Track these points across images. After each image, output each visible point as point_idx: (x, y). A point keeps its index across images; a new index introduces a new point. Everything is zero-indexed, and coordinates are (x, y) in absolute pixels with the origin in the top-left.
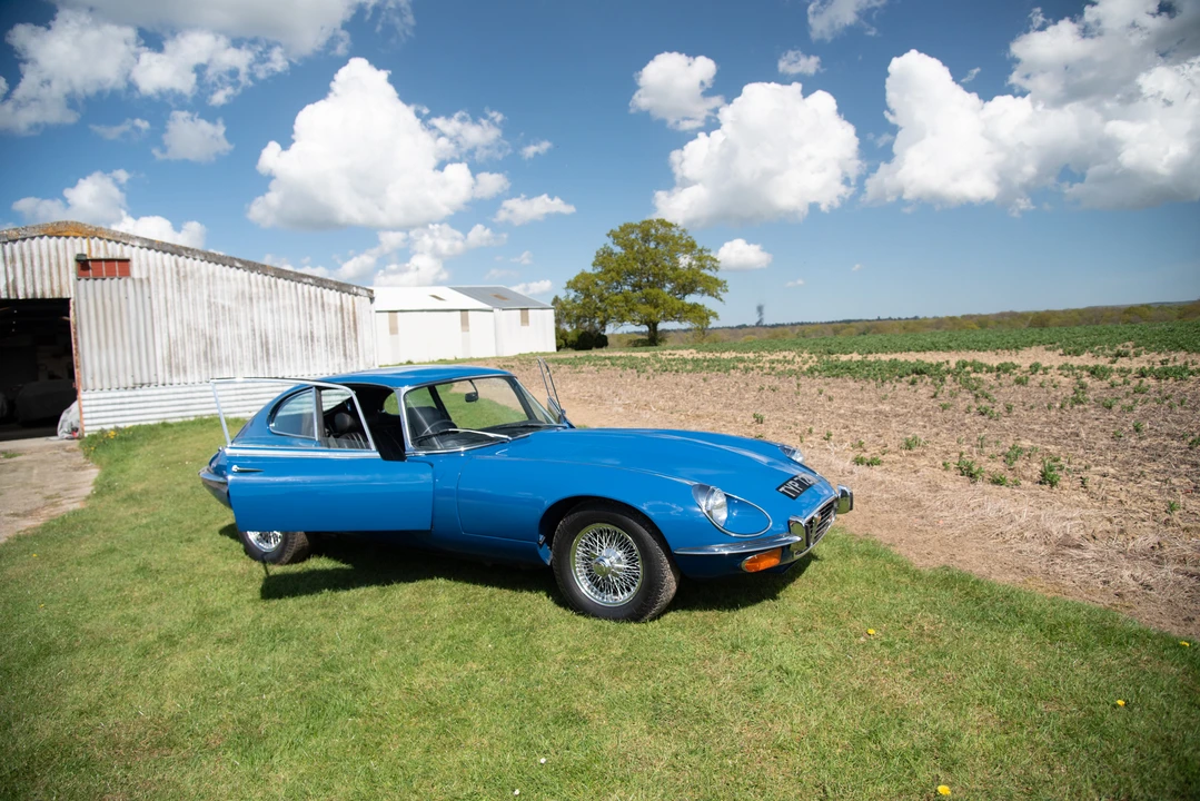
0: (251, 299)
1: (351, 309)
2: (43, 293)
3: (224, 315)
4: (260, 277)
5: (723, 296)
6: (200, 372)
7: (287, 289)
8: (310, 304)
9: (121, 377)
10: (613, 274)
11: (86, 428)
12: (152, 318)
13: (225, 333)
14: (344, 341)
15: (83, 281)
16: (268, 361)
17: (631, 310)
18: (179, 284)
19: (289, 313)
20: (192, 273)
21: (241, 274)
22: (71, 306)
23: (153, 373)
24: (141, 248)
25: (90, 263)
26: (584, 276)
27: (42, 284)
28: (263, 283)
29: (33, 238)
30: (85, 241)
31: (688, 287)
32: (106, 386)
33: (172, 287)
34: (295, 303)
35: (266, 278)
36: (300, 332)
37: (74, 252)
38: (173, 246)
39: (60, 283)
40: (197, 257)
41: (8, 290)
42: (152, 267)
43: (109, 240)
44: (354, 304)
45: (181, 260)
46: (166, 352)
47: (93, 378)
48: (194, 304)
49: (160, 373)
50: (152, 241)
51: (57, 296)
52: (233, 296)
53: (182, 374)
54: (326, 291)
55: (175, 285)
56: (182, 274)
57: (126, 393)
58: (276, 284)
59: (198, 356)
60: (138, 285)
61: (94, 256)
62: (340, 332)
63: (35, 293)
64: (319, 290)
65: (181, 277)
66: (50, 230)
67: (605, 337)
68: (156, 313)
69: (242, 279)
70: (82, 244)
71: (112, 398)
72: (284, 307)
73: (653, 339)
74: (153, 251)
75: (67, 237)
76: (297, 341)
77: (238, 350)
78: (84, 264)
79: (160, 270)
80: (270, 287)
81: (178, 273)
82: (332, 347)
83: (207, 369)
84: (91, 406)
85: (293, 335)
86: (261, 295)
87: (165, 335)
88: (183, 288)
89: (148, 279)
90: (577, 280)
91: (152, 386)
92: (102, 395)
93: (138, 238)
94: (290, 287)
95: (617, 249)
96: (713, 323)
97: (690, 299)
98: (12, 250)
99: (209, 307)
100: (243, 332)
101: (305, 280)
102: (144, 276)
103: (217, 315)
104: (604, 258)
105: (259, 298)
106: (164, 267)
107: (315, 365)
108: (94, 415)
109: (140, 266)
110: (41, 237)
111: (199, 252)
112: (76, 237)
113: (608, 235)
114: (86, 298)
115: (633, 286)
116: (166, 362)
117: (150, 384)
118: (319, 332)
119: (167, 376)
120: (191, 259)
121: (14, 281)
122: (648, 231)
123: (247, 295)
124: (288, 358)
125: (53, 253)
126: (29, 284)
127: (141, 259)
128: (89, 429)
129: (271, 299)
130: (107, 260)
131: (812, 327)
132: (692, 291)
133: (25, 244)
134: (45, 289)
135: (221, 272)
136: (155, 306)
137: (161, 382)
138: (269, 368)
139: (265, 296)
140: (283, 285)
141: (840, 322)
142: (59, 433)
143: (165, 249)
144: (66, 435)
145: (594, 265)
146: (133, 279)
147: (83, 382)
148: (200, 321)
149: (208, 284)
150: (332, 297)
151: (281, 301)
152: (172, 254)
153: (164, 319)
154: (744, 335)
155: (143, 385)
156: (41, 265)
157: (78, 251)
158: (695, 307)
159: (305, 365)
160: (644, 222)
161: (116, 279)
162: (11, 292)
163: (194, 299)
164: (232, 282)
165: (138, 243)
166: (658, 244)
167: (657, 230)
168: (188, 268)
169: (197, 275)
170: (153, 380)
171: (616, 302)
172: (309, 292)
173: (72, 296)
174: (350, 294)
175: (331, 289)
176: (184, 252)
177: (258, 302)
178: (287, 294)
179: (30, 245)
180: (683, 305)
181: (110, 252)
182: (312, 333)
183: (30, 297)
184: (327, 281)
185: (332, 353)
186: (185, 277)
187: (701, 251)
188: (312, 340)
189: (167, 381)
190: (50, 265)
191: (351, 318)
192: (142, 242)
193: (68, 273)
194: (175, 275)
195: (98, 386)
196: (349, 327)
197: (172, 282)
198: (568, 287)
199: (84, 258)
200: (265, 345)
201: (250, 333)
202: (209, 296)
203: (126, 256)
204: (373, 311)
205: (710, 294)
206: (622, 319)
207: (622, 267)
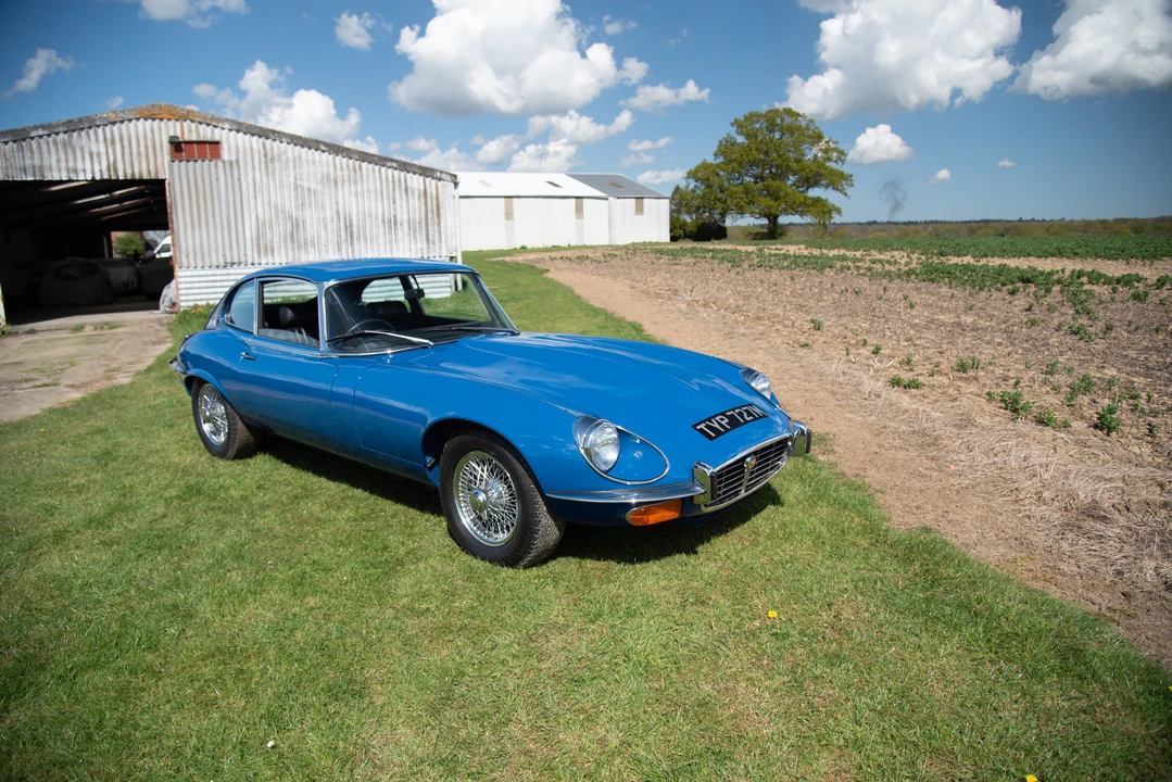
0: (336, 182)
1: (434, 193)
2: (141, 174)
3: (309, 197)
4: (345, 160)
5: (848, 190)
6: (287, 253)
7: (371, 173)
8: (394, 189)
9: (214, 256)
10: (735, 164)
11: (182, 304)
12: (242, 200)
13: (310, 216)
14: (427, 225)
15: (177, 162)
16: (352, 244)
17: (751, 202)
18: (267, 166)
19: (373, 196)
20: (280, 157)
21: (326, 157)
22: (167, 186)
23: (242, 252)
24: (230, 130)
25: (183, 145)
26: (705, 166)
27: (140, 165)
28: (348, 166)
29: (130, 120)
30: (178, 124)
31: (811, 180)
32: (200, 264)
33: (260, 170)
34: (378, 187)
35: (351, 162)
36: (383, 216)
37: (168, 133)
38: (261, 129)
39: (156, 164)
40: (284, 140)
41: (109, 170)
42: (241, 150)
43: (200, 123)
44: (437, 188)
45: (268, 142)
46: (254, 233)
47: (187, 257)
48: (281, 187)
49: (249, 253)
50: (240, 124)
51: (153, 177)
52: (319, 179)
53: (270, 256)
54: (409, 175)
55: (263, 167)
56: (269, 157)
57: (218, 272)
58: (360, 167)
59: (285, 237)
60: (228, 166)
61: (187, 138)
62: (423, 216)
63: (133, 174)
64: (403, 174)
65: (268, 159)
66: (146, 113)
67: (724, 229)
68: (245, 194)
69: (328, 163)
70: (175, 126)
71: (205, 276)
72: (368, 191)
73: (773, 232)
74: (241, 134)
75: (161, 119)
76: (381, 225)
77: (323, 232)
78: (177, 146)
79: (249, 152)
80: (355, 170)
81: (266, 155)
82: (414, 232)
83: (293, 250)
84: (186, 283)
85: (377, 219)
86: (346, 178)
87: (254, 216)
88: (270, 171)
89: (237, 161)
90: (697, 170)
91: (242, 266)
92: (195, 273)
93: (227, 120)
94: (374, 171)
95: (741, 139)
96: (836, 219)
97: (814, 193)
98: (112, 132)
99: (296, 189)
100: (329, 216)
101: (389, 164)
102: (234, 158)
103: (303, 198)
104: (726, 147)
105: (343, 181)
106: (252, 149)
107: (398, 248)
108: (189, 291)
109: (229, 149)
110: (138, 119)
111: (285, 135)
112: (169, 120)
113: (732, 124)
114: (180, 179)
115: (756, 177)
116: (255, 243)
117: (240, 264)
118: (402, 216)
119: (256, 255)
120: (278, 142)
121: (115, 162)
122: (774, 120)
123: (332, 178)
124: (372, 241)
125: (149, 136)
126: (128, 165)
127: (231, 142)
128: (184, 305)
129: (355, 182)
130: (199, 143)
131: (947, 226)
132: (816, 184)
133: (124, 126)
134: (142, 170)
135: (307, 154)
136: (244, 188)
137: (250, 262)
138: (353, 251)
139: (349, 180)
140: (367, 169)
141: (978, 222)
142: (161, 307)
143: (254, 131)
144: (168, 309)
145: (715, 155)
146: (224, 161)
147: (178, 260)
148: (287, 203)
149: (294, 167)
150: (416, 181)
151: (365, 184)
152: (260, 137)
153: (252, 201)
154: (874, 232)
155: (233, 264)
156: (139, 147)
157: (172, 134)
158: (817, 200)
159: (388, 248)
160: (770, 111)
161: (207, 161)
162: (112, 172)
163: (281, 181)
164: (318, 164)
165: (227, 126)
166: (783, 134)
167: (782, 120)
168: (275, 151)
169: (283, 158)
170: (243, 259)
171: (735, 193)
172: (393, 177)
173: (167, 177)
174: (433, 178)
175: (415, 173)
176: (271, 135)
177: (343, 185)
178: (371, 178)
179: (128, 127)
180: (806, 198)
181: (201, 135)
182: (395, 217)
183: (129, 177)
184: (411, 165)
185: (415, 237)
186: (273, 159)
187: (828, 142)
188: (395, 224)
189: (256, 261)
190: (146, 147)
191: (435, 203)
192: (231, 125)
193: (163, 155)
194: (262, 158)
195: (192, 263)
196: (432, 212)
197: (260, 165)
198: (688, 177)
199: (176, 140)
200: (349, 228)
201: (335, 216)
202: (295, 179)
203: (217, 139)
204: (457, 197)
205: (834, 189)
206: (741, 212)
207: (745, 157)
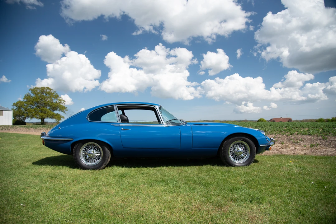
5: (66, 112)
10: (31, 102)
17: (36, 114)
26: (20, 102)
31: (55, 108)
67: (25, 122)
73: (43, 123)
90: (17, 103)
95: (32, 95)
97: (56, 112)
104: (27, 97)
113: (30, 90)
115: (37, 107)
122: (43, 90)
132: (56, 110)
145: (24, 99)
158: (57, 114)
160: (42, 87)
166: (46, 94)
167: (46, 90)
171: (31, 111)
180: (54, 113)
187: (60, 98)
198: (14, 105)
205: (62, 111)
206: (32, 117)
207: (35, 100)
